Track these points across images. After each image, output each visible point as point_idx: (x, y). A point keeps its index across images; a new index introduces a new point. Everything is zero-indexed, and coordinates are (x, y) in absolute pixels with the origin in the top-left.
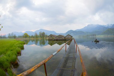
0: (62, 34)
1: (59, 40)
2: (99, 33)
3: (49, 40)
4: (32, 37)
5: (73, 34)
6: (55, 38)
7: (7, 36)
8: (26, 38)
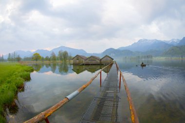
0: (96, 54)
1: (92, 65)
2: (158, 53)
3: (74, 64)
4: (47, 59)
5: (114, 55)
6: (84, 62)
7: (6, 58)
8: (38, 62)
